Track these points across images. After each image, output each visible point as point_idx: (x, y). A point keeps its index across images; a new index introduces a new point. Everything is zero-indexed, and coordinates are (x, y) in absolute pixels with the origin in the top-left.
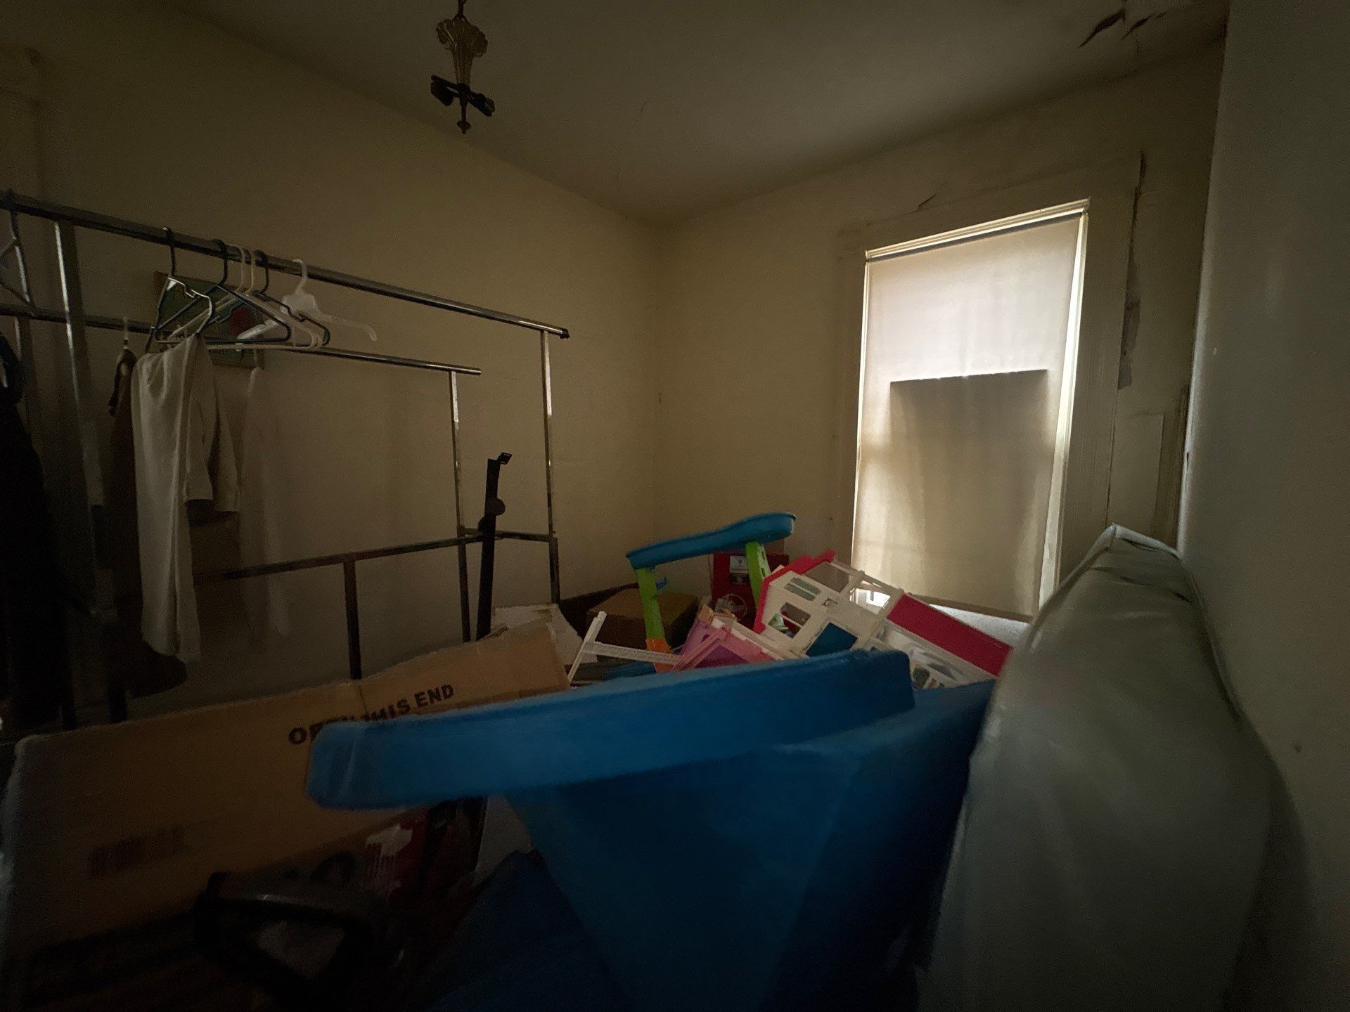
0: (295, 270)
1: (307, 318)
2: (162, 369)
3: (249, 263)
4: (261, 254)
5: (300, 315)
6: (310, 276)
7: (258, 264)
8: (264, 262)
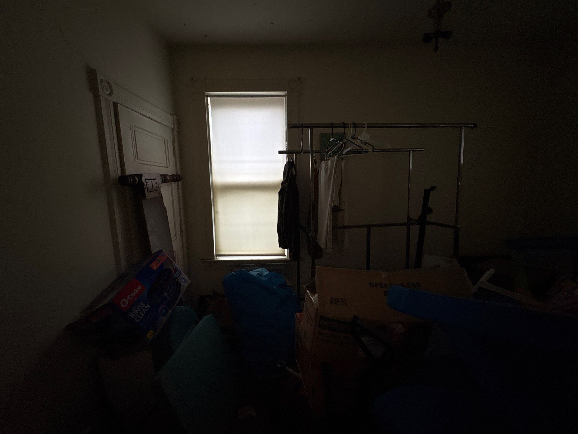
0: (362, 126)
1: (367, 143)
2: (328, 166)
3: (351, 127)
4: (354, 123)
5: (365, 142)
6: (368, 127)
7: (353, 127)
8: (355, 126)
